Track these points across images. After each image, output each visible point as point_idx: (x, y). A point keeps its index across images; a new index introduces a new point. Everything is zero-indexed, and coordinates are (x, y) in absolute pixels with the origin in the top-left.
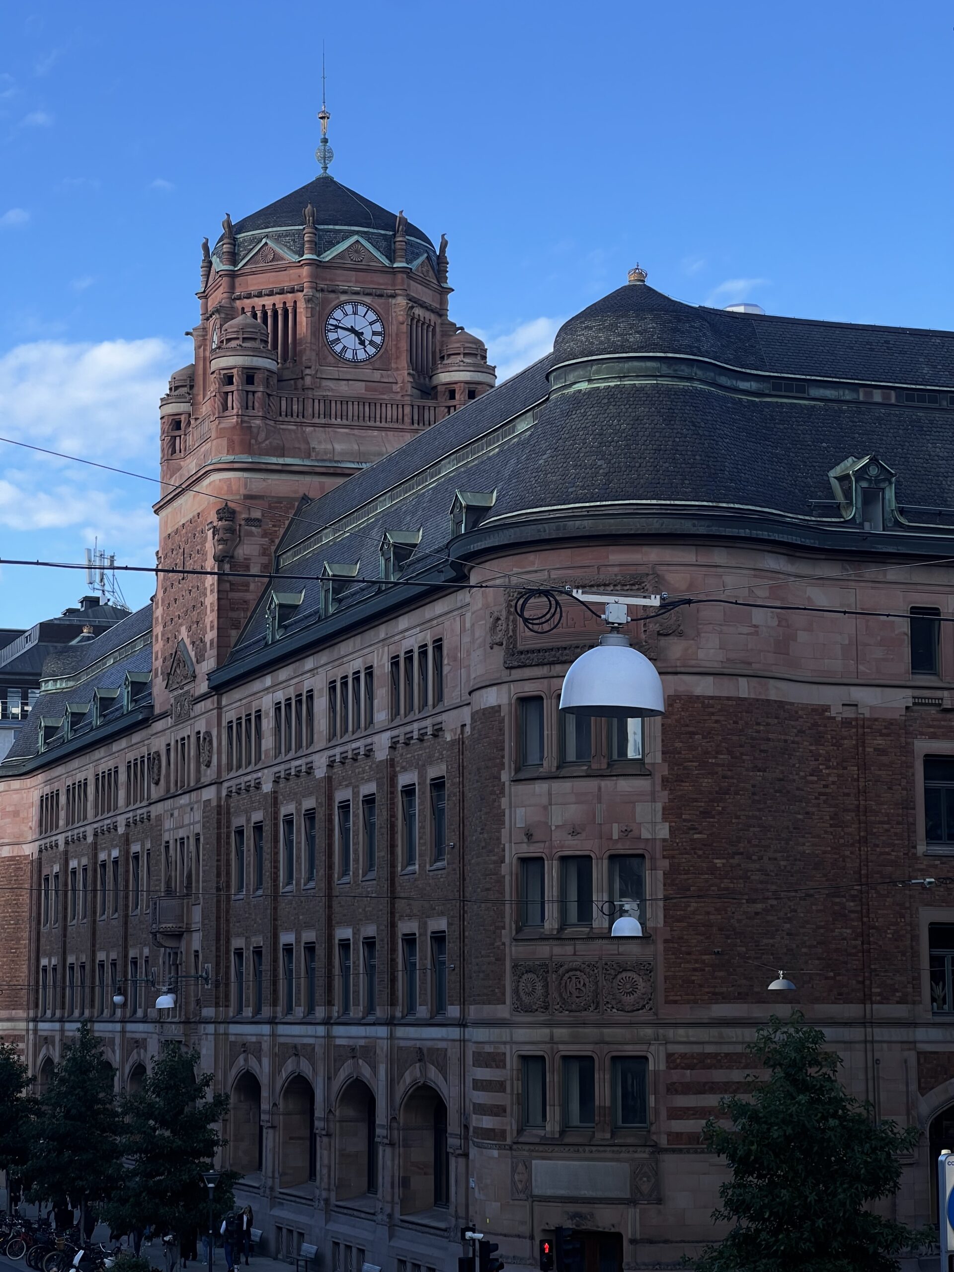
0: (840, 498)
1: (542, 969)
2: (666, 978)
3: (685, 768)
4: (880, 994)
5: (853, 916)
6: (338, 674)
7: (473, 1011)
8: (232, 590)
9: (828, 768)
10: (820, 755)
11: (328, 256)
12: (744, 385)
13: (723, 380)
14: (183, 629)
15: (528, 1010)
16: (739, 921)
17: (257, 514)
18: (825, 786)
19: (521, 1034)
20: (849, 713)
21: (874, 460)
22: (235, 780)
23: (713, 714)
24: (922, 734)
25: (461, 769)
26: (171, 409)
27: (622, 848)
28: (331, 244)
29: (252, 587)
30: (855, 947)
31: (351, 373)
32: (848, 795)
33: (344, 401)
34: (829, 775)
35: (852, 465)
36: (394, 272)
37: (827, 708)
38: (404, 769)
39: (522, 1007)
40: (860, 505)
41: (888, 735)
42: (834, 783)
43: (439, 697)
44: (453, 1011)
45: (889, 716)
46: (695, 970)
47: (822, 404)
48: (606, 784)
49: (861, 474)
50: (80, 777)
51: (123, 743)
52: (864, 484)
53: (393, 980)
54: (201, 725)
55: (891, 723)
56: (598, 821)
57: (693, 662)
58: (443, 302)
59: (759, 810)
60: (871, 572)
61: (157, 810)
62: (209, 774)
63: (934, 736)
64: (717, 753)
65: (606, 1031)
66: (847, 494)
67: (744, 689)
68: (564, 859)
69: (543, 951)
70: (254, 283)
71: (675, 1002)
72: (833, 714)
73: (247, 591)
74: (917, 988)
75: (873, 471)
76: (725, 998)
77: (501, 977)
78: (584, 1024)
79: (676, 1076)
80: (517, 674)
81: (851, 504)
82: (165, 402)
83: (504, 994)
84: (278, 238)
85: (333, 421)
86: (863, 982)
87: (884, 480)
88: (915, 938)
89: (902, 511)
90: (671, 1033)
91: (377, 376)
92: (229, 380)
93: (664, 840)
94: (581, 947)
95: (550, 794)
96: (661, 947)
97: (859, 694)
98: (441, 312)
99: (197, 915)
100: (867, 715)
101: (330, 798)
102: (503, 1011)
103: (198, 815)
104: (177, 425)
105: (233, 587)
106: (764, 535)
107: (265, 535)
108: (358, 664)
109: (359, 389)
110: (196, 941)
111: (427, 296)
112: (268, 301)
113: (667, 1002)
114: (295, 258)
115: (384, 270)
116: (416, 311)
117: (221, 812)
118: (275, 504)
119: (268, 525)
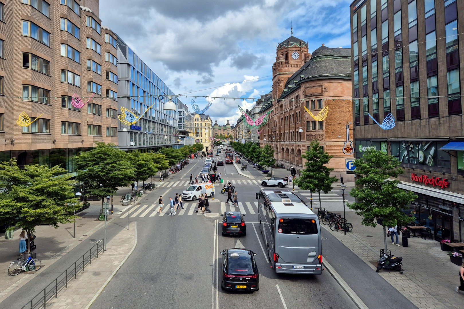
1: (310, 135)
2: (326, 136)
6: (290, 99)
10: (348, 106)
11: (291, 46)
12: (337, 58)
13: (335, 58)
15: (308, 140)
16: (336, 129)
17: (283, 80)
19: (307, 143)
22: (280, 113)
23: (332, 102)
26: (274, 68)
28: (292, 45)
31: (296, 61)
33: (294, 65)
36: (301, 47)
38: (296, 111)
39: (307, 140)
43: (299, 101)
44: (302, 140)
46: (329, 135)
48: (317, 112)
54: (277, 106)
57: (329, 95)
58: (307, 51)
61: (273, 116)
62: (278, 112)
64: (333, 107)
67: (336, 98)
68: (312, 121)
69: (310, 133)
70: (282, 51)
76: (334, 138)
77: (305, 136)
79: (327, 148)
80: (306, 98)
82: (273, 67)
83: (305, 138)
84: (285, 45)
85: (293, 67)
90: (326, 143)
91: (298, 61)
92: (279, 63)
94: (314, 132)
96: (325, 132)
99: (277, 129)
101: (289, 114)
102: (305, 140)
103: (277, 117)
104: (274, 69)
109: (296, 63)
110: (277, 132)
111: (305, 50)
112: (284, 53)
113: (326, 139)
114: (287, 47)
115: (299, 47)
116: (304, 52)
117: (279, 117)
118: (285, 78)
119: (284, 81)
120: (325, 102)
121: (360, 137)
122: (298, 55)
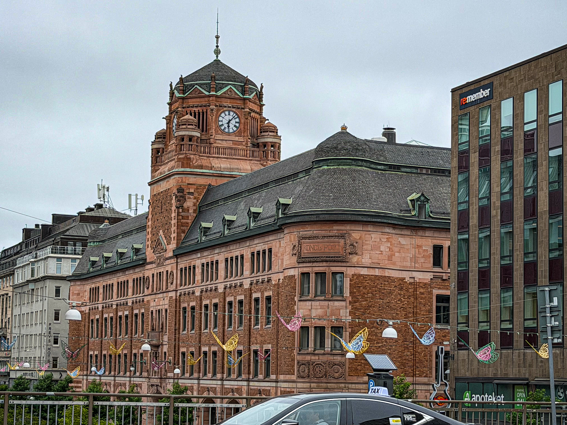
0: (411, 207)
1: (308, 363)
2: (349, 368)
3: (357, 298)
4: (418, 374)
5: (410, 348)
6: (229, 256)
7: (282, 377)
8: (182, 219)
9: (404, 298)
10: (402, 294)
11: (219, 93)
12: (379, 167)
13: (373, 166)
14: (161, 231)
15: (303, 377)
16: (374, 349)
17: (192, 191)
18: (403, 305)
19: (300, 385)
20: (412, 280)
21: (423, 195)
22: (182, 289)
23: (366, 280)
24: (435, 287)
25: (278, 294)
26: (156, 146)
27: (336, 324)
28: (221, 88)
29: (190, 218)
30: (411, 358)
31: (227, 138)
32: (410, 308)
33: (225, 148)
34: (404, 301)
35: (414, 196)
36: (245, 99)
37: (404, 279)
38: (255, 292)
39: (299, 377)
40: (417, 210)
41: (424, 288)
42: (406, 304)
43: (270, 268)
44: (273, 377)
45: (425, 281)
46: (359, 365)
47: (405, 174)
48: (331, 303)
49: (418, 199)
50: (110, 282)
51: (131, 272)
52: (419, 203)
53: (249, 365)
54: (169, 268)
55: (425, 284)
56: (328, 315)
57: (360, 263)
58: (261, 109)
59: (381, 313)
60: (420, 233)
61: (146, 299)
62: (173, 287)
63: (439, 288)
64: (368, 293)
65: (328, 384)
66: (413, 206)
67: (377, 272)
68: (315, 327)
69: (308, 358)
70: (191, 102)
71: (352, 376)
72: (406, 281)
73: (188, 219)
74: (431, 373)
75: (422, 198)
77: (293, 366)
78: (322, 383)
80: (301, 265)
81: (414, 209)
82: (153, 143)
83: (294, 371)
84: (200, 85)
85: (220, 156)
86: (413, 370)
87: (426, 201)
88: (431, 356)
89: (431, 212)
90: (350, 386)
91: (237, 139)
92: (183, 140)
93: (350, 322)
94: (321, 357)
95: (312, 305)
97: (415, 274)
98: (260, 113)
99: (166, 338)
100: (418, 281)
101: (225, 300)
102: (294, 377)
103: (167, 302)
104: (158, 152)
105: (183, 218)
106: (386, 221)
107: (195, 198)
108: (238, 253)
109: (230, 144)
110: (165, 349)
111: (256, 108)
112: (196, 109)
113: (349, 375)
114: (207, 93)
115: (241, 99)
116: (253, 114)
117: (177, 302)
118: (199, 187)
119: (196, 195)
120: (351, 280)
121: (468, 375)
122: (237, 120)
